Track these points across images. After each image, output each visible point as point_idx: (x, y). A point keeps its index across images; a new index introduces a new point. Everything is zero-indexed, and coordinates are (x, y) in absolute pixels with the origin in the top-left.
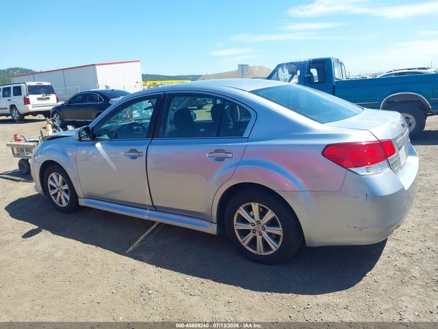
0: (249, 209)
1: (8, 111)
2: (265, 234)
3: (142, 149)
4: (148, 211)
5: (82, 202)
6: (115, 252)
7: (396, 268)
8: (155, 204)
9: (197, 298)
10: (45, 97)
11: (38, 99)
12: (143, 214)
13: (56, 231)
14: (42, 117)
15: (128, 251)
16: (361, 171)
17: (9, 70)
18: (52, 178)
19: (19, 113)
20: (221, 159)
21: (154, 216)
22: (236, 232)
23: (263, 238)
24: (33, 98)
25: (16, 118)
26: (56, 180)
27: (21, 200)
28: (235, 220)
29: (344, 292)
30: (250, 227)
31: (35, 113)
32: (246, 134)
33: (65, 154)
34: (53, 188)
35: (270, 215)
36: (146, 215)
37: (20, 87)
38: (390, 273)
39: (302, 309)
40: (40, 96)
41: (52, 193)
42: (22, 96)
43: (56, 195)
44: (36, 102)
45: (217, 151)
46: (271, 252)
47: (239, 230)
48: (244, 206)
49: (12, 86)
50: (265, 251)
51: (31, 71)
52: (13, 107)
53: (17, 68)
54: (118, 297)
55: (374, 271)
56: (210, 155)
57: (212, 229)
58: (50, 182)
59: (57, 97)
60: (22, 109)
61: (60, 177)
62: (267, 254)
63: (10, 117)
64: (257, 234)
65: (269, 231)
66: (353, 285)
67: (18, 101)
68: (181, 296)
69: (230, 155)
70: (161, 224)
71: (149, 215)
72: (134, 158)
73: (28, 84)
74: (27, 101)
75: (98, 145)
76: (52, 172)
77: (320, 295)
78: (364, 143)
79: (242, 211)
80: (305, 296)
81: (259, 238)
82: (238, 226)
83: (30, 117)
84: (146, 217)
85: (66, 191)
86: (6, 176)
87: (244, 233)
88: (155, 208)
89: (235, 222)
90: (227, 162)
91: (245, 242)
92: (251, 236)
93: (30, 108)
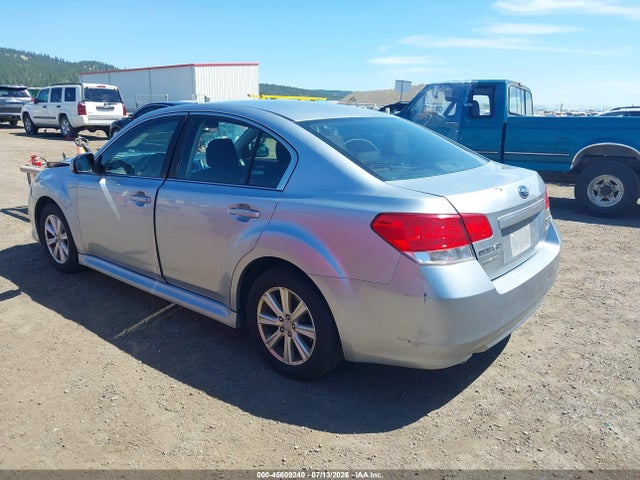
0: (277, 297)
1: (56, 122)
2: (295, 336)
3: (150, 193)
4: (157, 283)
5: (83, 260)
6: (100, 336)
7: (478, 410)
8: (165, 274)
9: (172, 415)
10: (108, 106)
11: (98, 108)
12: (150, 286)
13: (39, 297)
14: (101, 134)
15: (117, 337)
16: (422, 257)
17: (82, 63)
18: (49, 222)
19: (70, 126)
20: (244, 219)
21: (165, 291)
22: (260, 327)
23: (292, 341)
24: (91, 107)
25: (66, 133)
26: (54, 225)
27: (18, 247)
28: (259, 310)
29: (382, 435)
30: (277, 323)
31: (93, 128)
32: (280, 187)
33: (63, 189)
34: (51, 236)
35: (302, 308)
36: (155, 288)
37: (74, 89)
38: (464, 416)
39: (306, 452)
40: (101, 104)
41: (50, 242)
42: (76, 103)
43: (53, 245)
44: (94, 112)
45: (242, 206)
46: (300, 362)
47: (264, 326)
48: (271, 290)
49: (50, 87)
50: (294, 361)
51: (112, 67)
52: (63, 116)
53: (94, 62)
54: (69, 399)
55: (442, 410)
56: (232, 211)
57: (230, 319)
58: (47, 228)
59: (124, 108)
60: (75, 120)
61: (59, 222)
62: (295, 363)
63: (59, 131)
64: (286, 333)
65: (300, 331)
66: (400, 426)
67: (70, 108)
68: (153, 408)
69: (258, 214)
70: (177, 306)
71: (158, 289)
72: (141, 204)
73: (85, 85)
74: (82, 110)
75: (103, 181)
76: (50, 214)
77: (344, 435)
78: (441, 217)
79: (267, 298)
80: (323, 434)
81: (288, 340)
82: (263, 319)
83: (86, 133)
84: (153, 291)
85: (65, 241)
86: (15, 212)
87: (270, 329)
88: (165, 280)
89: (259, 313)
90: (252, 225)
91: (270, 342)
92: (278, 334)
93: (86, 120)
